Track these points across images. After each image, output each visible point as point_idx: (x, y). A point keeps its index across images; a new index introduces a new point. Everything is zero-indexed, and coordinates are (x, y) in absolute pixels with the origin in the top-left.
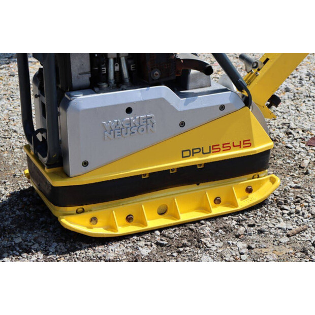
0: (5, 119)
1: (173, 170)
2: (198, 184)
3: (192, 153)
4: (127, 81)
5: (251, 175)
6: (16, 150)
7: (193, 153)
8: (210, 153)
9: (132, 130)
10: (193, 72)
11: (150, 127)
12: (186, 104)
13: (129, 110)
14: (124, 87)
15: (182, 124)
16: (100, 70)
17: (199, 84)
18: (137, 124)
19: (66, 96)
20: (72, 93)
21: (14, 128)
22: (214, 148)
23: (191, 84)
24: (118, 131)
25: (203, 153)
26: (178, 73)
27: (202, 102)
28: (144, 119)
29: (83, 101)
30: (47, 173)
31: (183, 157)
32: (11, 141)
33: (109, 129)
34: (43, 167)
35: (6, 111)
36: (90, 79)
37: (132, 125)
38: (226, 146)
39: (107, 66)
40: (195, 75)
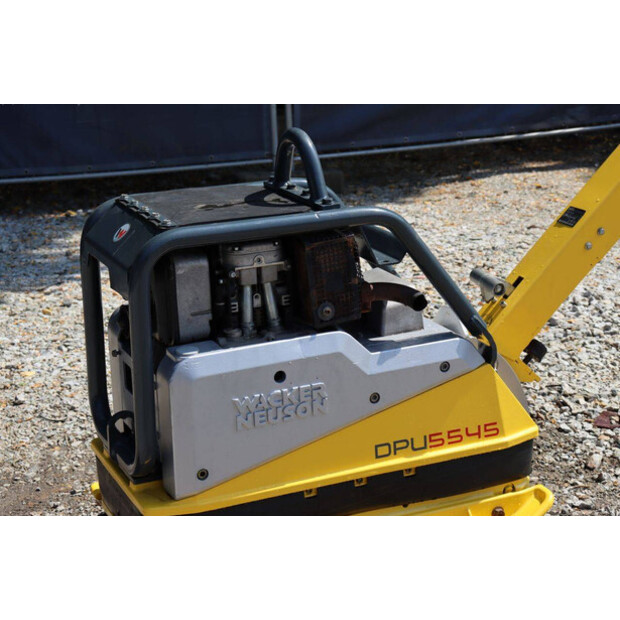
0: (54, 386)
1: (359, 481)
2: (405, 506)
3: (394, 449)
4: (276, 324)
5: (501, 487)
6: (76, 444)
7: (396, 449)
8: (425, 448)
9: (287, 412)
10: (391, 304)
11: (317, 404)
12: (380, 362)
13: (280, 377)
14: (272, 335)
15: (375, 398)
16: (228, 306)
17: (402, 325)
18: (295, 401)
19: (168, 354)
20: (179, 350)
21: (71, 402)
22: (434, 440)
23: (387, 326)
24: (261, 413)
25: (414, 449)
26: (365, 306)
27: (409, 358)
28: (306, 390)
29: (199, 362)
30: (134, 494)
31: (377, 457)
32: (66, 426)
33: (244, 411)
34: (126, 480)
35: (56, 372)
36: (211, 322)
37: (286, 402)
39: (240, 299)
40: (395, 309)
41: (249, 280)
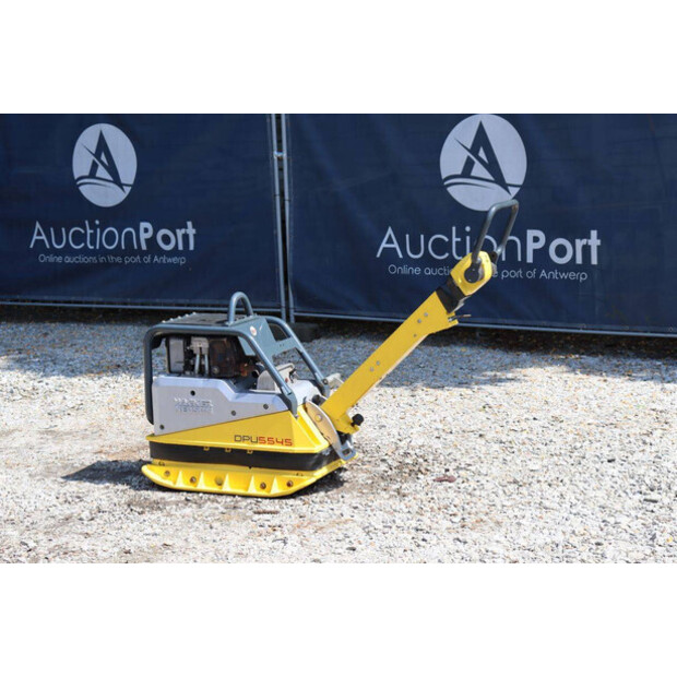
1: (228, 449)
2: (250, 468)
3: (243, 439)
4: (207, 373)
5: (296, 472)
8: (257, 442)
9: (194, 409)
11: (208, 409)
12: (237, 398)
13: (193, 394)
15: (234, 413)
17: (265, 386)
18: (198, 405)
22: (260, 440)
23: (258, 385)
24: (184, 407)
25: (252, 442)
27: (250, 399)
28: (203, 402)
31: (236, 440)
36: (183, 367)
37: (194, 405)
38: (271, 441)
39: (194, 361)
41: (196, 351)
